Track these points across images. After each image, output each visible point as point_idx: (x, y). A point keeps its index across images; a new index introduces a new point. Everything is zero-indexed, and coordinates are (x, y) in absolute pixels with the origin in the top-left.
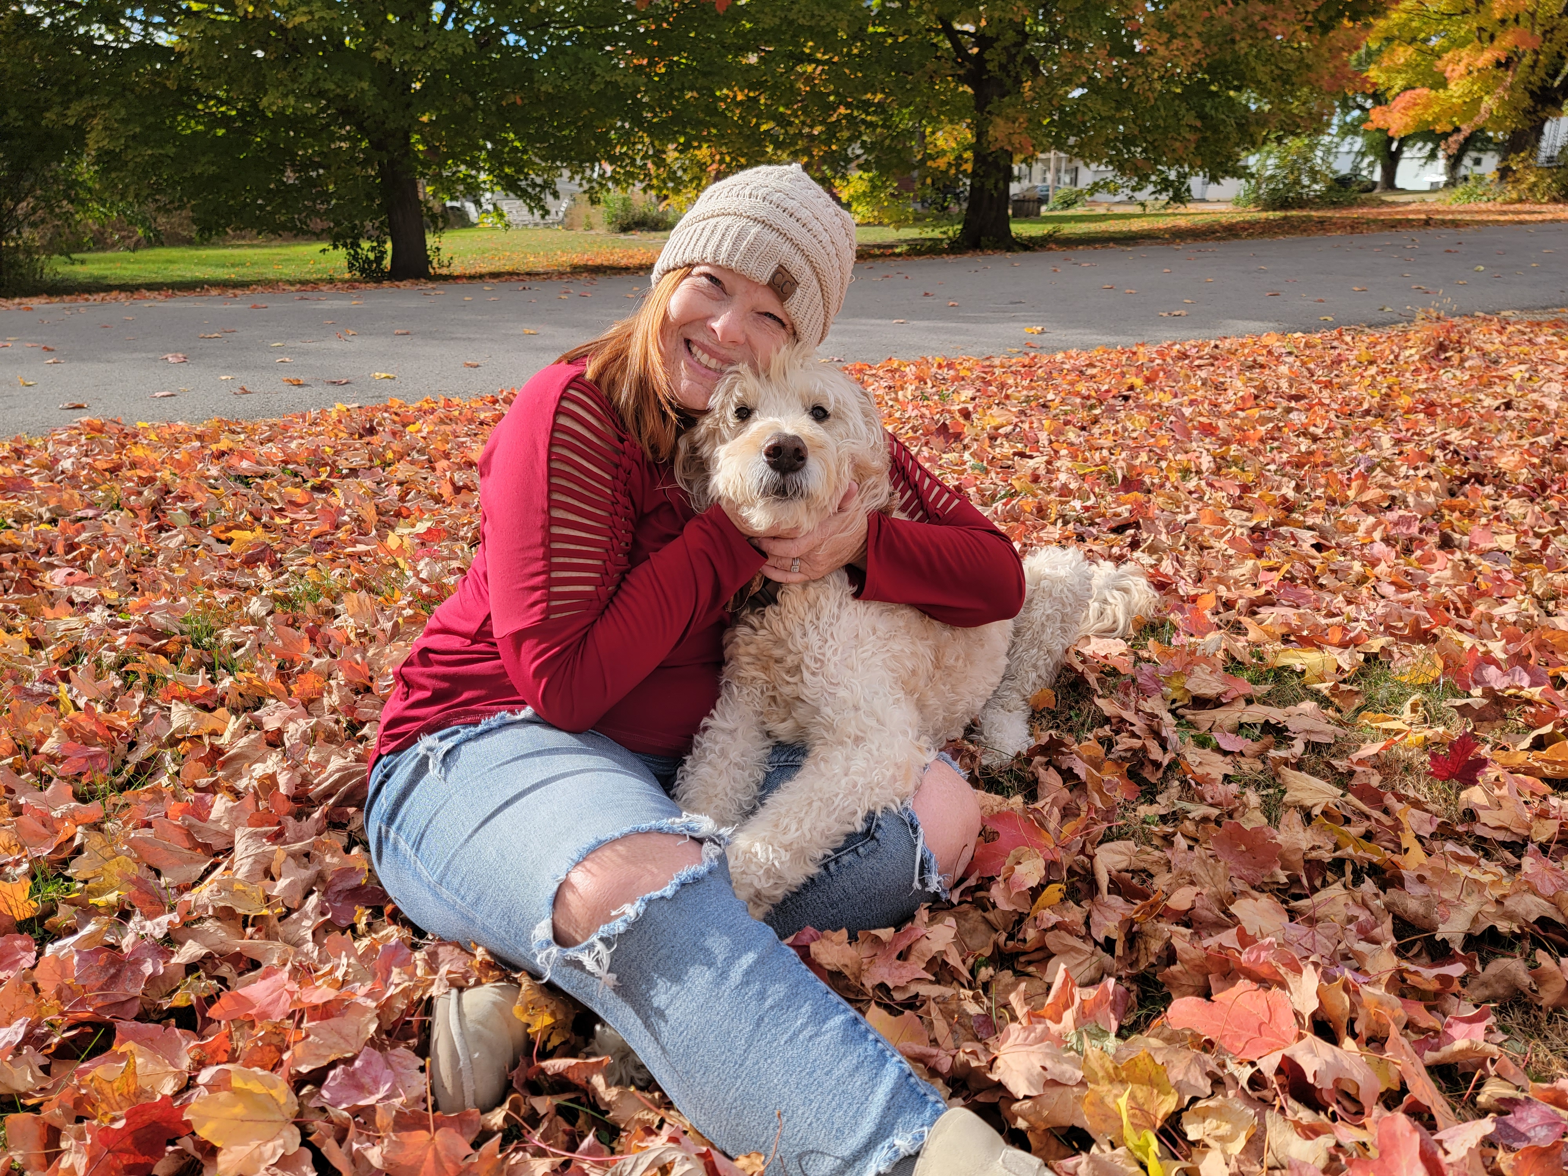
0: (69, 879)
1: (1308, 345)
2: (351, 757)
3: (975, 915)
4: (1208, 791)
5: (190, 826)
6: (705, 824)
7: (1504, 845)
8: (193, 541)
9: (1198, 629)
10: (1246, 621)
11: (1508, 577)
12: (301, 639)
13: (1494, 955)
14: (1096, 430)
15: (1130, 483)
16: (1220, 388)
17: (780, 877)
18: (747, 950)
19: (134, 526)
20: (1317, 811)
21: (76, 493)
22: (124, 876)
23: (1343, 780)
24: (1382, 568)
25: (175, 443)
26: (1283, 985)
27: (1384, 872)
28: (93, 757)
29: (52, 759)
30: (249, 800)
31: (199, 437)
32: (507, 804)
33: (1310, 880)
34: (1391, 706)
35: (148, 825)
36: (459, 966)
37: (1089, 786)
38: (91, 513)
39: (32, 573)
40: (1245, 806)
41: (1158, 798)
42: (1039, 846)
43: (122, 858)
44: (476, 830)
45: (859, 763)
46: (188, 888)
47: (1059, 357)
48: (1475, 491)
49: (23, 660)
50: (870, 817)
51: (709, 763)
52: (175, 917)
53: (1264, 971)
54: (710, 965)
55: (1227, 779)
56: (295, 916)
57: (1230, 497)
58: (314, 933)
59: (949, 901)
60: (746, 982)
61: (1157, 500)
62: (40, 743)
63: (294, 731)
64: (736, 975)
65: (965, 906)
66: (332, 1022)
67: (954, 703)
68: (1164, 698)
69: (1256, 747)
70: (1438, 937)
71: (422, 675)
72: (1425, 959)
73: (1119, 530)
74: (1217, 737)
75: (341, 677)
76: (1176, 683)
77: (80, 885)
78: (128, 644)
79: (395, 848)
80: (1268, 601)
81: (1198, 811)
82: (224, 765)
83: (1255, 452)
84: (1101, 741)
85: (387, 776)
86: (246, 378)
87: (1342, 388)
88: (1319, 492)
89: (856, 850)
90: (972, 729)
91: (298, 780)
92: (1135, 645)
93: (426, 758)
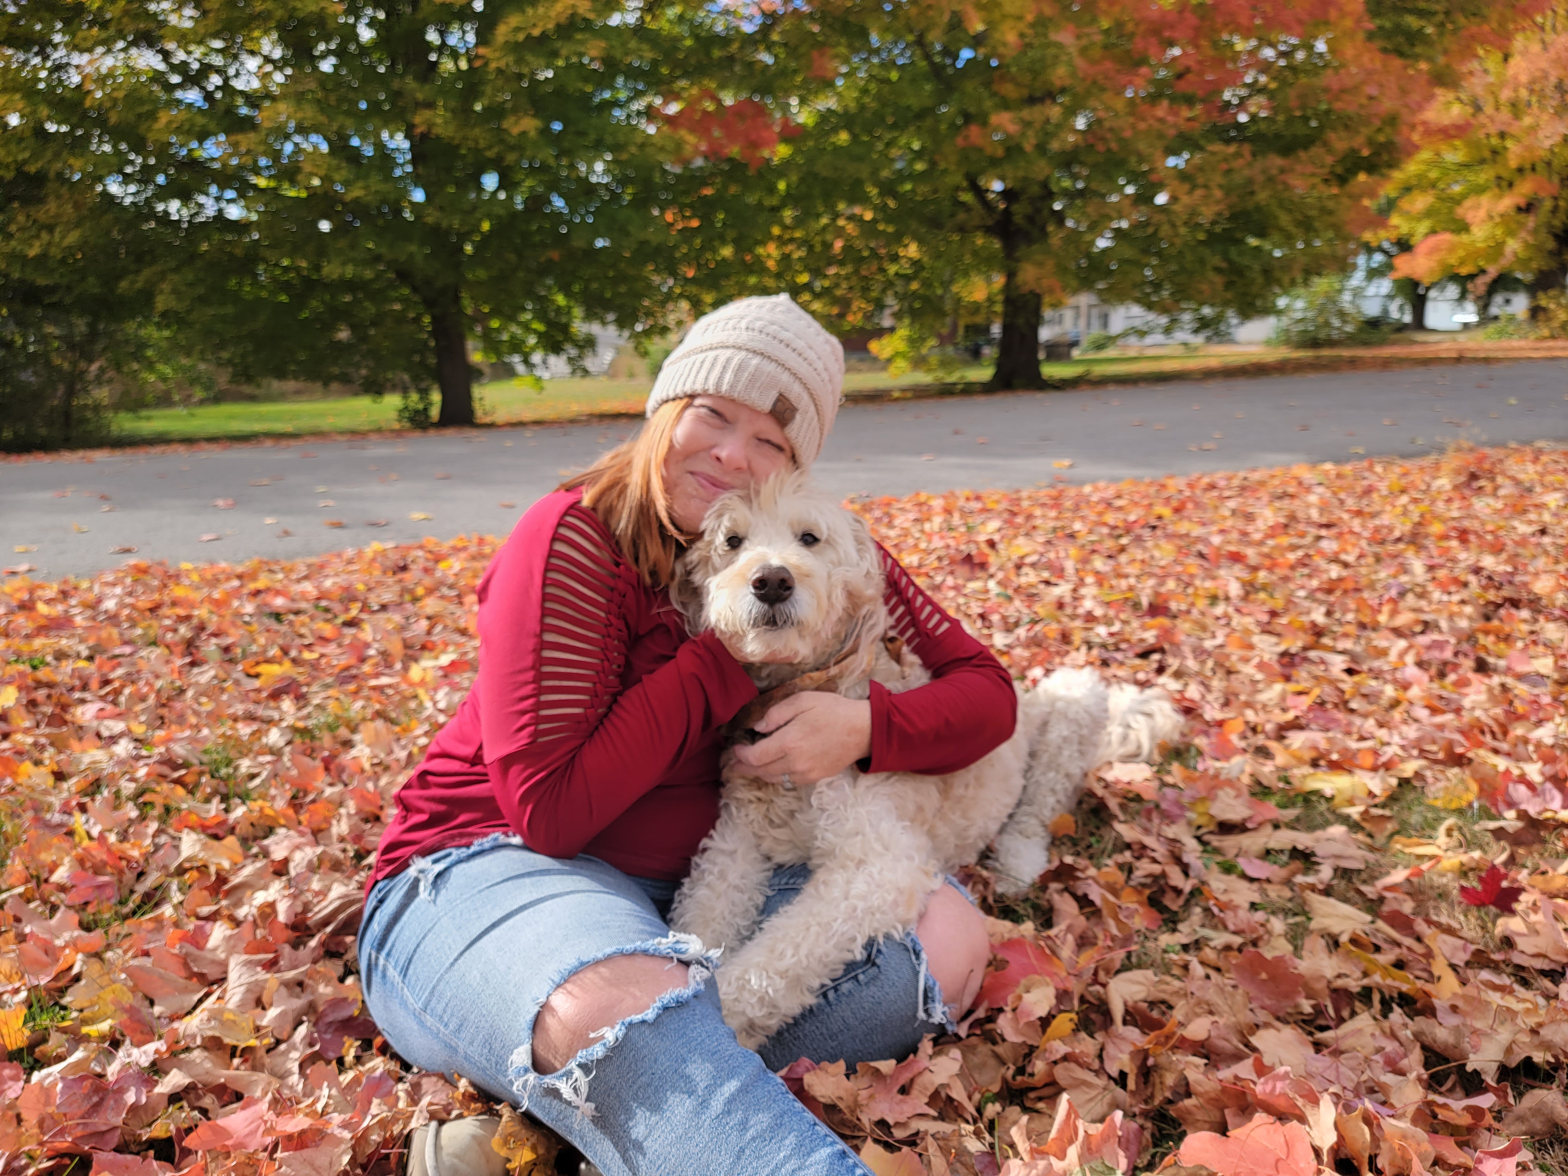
0: (64, 1008)
1: (1339, 476)
2: (353, 885)
3: (985, 1049)
4: (1229, 918)
5: (187, 955)
6: (693, 945)
7: (1544, 973)
8: (222, 675)
9: (1224, 752)
10: (1273, 745)
11: (1546, 700)
12: (315, 768)
13: (1533, 1087)
14: (1123, 558)
15: (1157, 609)
16: (1250, 517)
17: (775, 1006)
18: (730, 1076)
19: (168, 662)
20: (1344, 939)
21: (115, 632)
22: (117, 1003)
23: (1373, 906)
24: (1415, 692)
25: (214, 582)
26: (1302, 1119)
27: (1415, 1002)
28: (100, 887)
29: (62, 888)
30: (246, 928)
31: (240, 577)
32: (494, 926)
33: (1337, 1010)
34: (1426, 830)
35: (146, 954)
36: (441, 1098)
37: (1105, 912)
38: (127, 650)
39: (65, 708)
40: (1269, 933)
41: (1180, 927)
42: (1051, 975)
43: (118, 986)
44: (462, 954)
45: (860, 886)
46: (180, 1017)
47: (1087, 489)
48: (1510, 616)
49: (46, 792)
50: (870, 944)
51: (708, 885)
52: (160, 1045)
53: (1282, 1104)
54: (690, 1093)
55: (1254, 906)
56: (283, 1047)
57: (1259, 623)
58: (301, 1066)
59: (956, 1035)
60: (727, 1112)
61: (1184, 626)
62: (52, 872)
63: (300, 860)
64: (717, 1104)
65: (974, 1039)
66: (306, 1153)
67: (966, 829)
68: (1189, 823)
69: (1283, 873)
70: (1469, 1068)
71: (421, 798)
72: (1459, 1092)
73: (1144, 655)
74: (1243, 864)
75: (351, 806)
76: (1201, 808)
77: (74, 1014)
78: (148, 775)
79: (384, 976)
80: (1296, 725)
81: (1220, 939)
82: (228, 894)
83: (1286, 579)
84: (1120, 866)
85: (381, 901)
86: (289, 522)
87: (1373, 515)
88: (1350, 617)
89: (855, 978)
90: (987, 855)
91: (299, 909)
92: (1161, 770)
93: (417, 881)
